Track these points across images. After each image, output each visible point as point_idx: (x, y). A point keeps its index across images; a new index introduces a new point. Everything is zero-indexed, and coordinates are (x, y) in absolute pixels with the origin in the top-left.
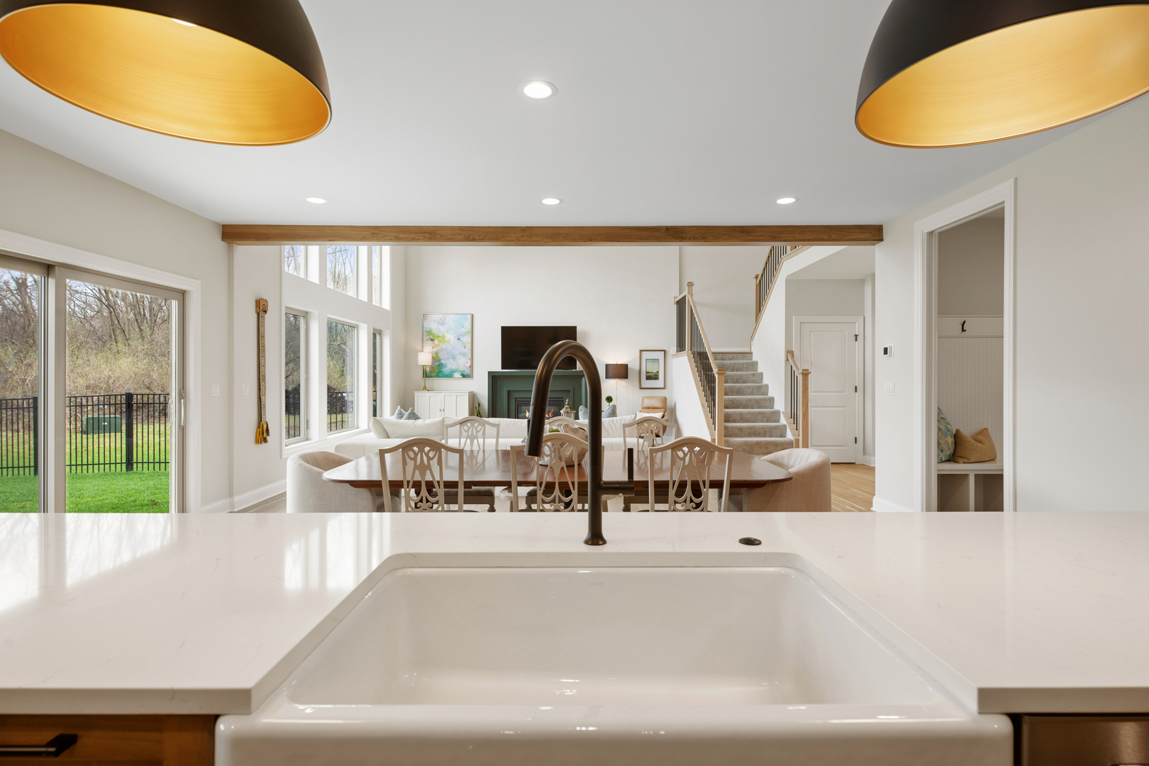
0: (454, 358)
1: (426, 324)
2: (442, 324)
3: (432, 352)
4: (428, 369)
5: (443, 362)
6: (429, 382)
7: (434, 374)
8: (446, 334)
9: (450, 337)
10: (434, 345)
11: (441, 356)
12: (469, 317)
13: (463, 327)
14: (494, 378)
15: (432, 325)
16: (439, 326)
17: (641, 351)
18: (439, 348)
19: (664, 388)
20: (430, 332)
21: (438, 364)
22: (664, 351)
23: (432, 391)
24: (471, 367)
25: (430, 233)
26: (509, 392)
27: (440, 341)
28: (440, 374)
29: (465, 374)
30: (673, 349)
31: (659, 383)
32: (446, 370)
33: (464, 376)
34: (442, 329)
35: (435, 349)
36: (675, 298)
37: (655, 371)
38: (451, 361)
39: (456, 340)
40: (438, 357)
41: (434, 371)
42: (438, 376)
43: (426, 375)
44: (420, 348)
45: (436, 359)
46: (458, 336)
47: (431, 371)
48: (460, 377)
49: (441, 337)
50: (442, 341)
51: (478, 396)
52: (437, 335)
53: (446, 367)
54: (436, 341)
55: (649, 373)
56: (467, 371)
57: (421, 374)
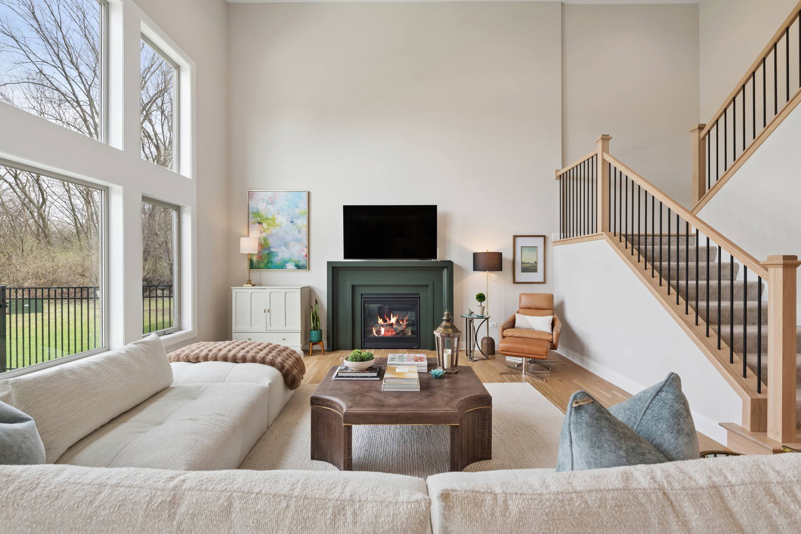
0: (286, 245)
1: (252, 204)
2: (272, 203)
3: (259, 239)
4: (255, 259)
5: (273, 250)
6: (255, 274)
7: (262, 265)
8: (277, 216)
9: (282, 219)
10: (262, 230)
11: (272, 242)
12: (305, 195)
13: (297, 207)
14: (334, 270)
15: (260, 204)
16: (268, 206)
17: (515, 237)
18: (268, 232)
19: (544, 283)
20: (257, 214)
21: (266, 252)
22: (544, 237)
23: (260, 285)
24: (308, 256)
26: (353, 286)
27: (269, 225)
28: (269, 265)
29: (300, 264)
30: (554, 235)
31: (538, 276)
32: (276, 260)
33: (298, 267)
34: (272, 209)
35: (264, 235)
36: (557, 171)
37: (533, 262)
38: (283, 248)
39: (289, 223)
40: (266, 244)
41: (263, 262)
42: (267, 267)
43: (252, 266)
44: (246, 234)
45: (264, 246)
46: (291, 218)
47: (258, 261)
48: (295, 268)
49: (271, 219)
50: (272, 224)
51: (316, 291)
52: (266, 217)
53: (276, 256)
54: (264, 224)
55: (525, 263)
56: (302, 261)
57: (246, 264)
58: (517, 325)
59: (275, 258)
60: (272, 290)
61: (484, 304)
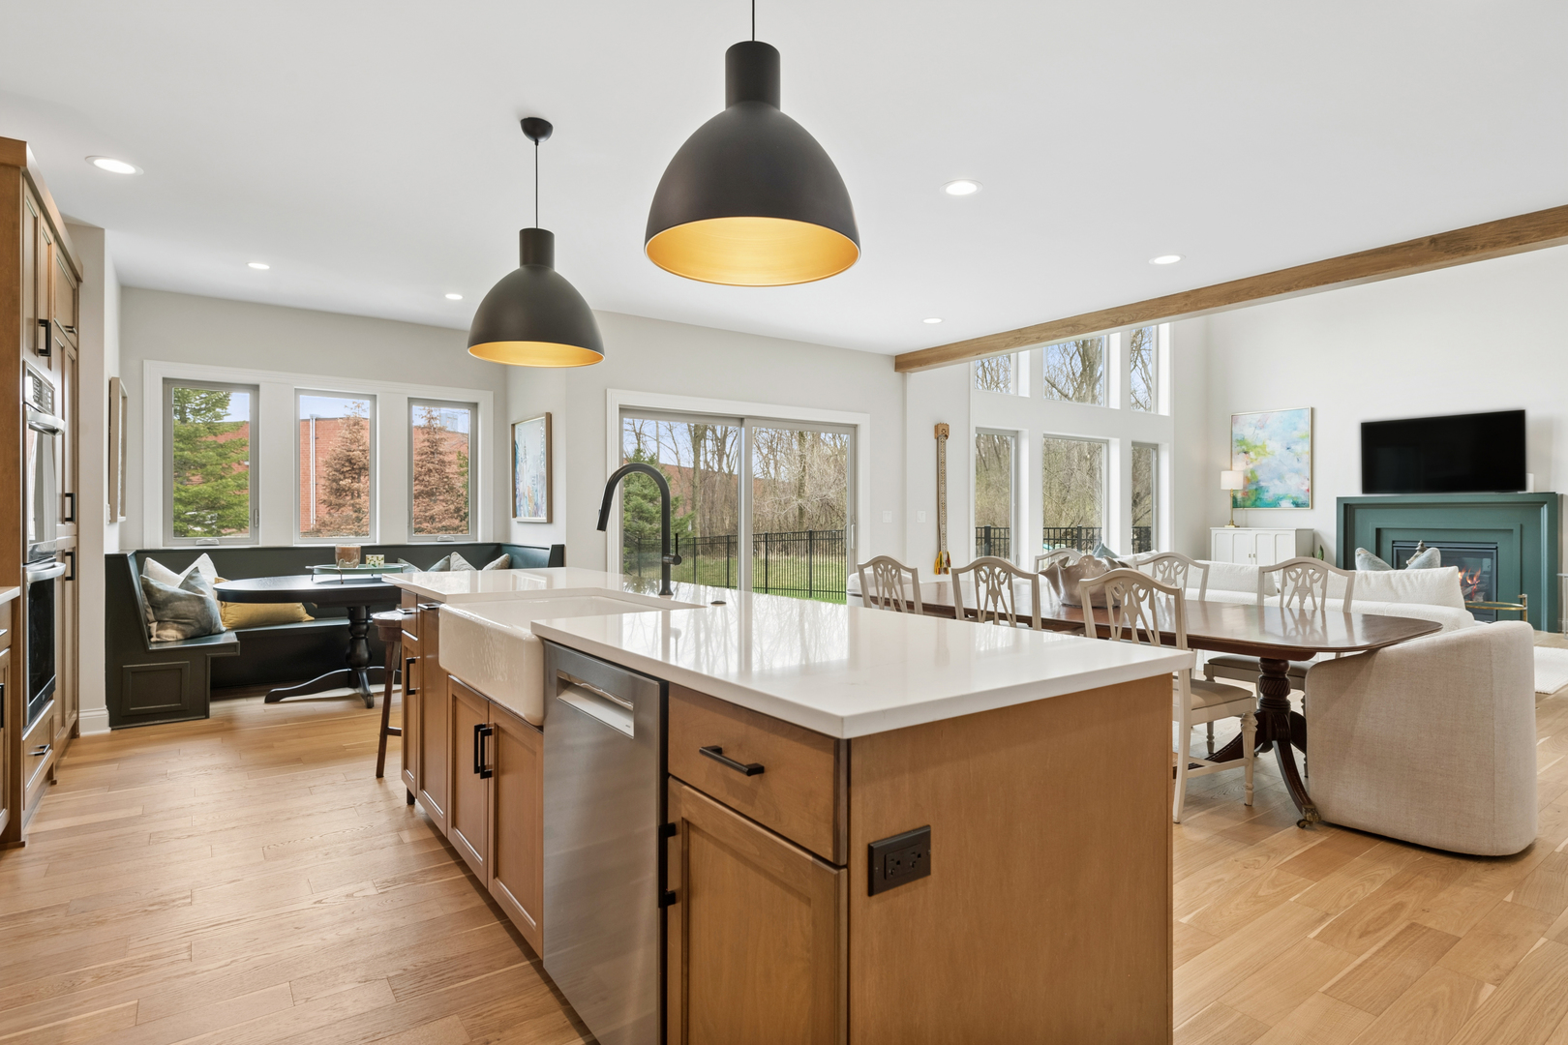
0: (1281, 478)
1: (1237, 430)
2: (1262, 427)
3: (1245, 471)
4: (1239, 496)
5: (1262, 484)
6: (1239, 514)
7: (1249, 503)
8: (1268, 442)
9: (1275, 446)
10: (1249, 460)
11: (1261, 475)
12: (1308, 413)
13: (1295, 429)
14: (1348, 510)
15: (1246, 430)
16: (1257, 432)
18: (1256, 463)
20: (1242, 441)
21: (1254, 487)
23: (1246, 526)
24: (1311, 490)
25: (1073, 326)
26: (1378, 531)
27: (1258, 454)
28: (1258, 503)
29: (1300, 501)
32: (1267, 497)
33: (1297, 505)
34: (1262, 434)
35: (1251, 466)
38: (1277, 482)
39: (1284, 450)
40: (1254, 477)
41: (1249, 499)
42: (1254, 505)
43: (1235, 504)
44: (1228, 465)
45: (1251, 480)
46: (1288, 444)
47: (1243, 498)
48: (1292, 506)
49: (1260, 447)
50: (1262, 452)
51: (1319, 535)
52: (1253, 444)
53: (1267, 491)
54: (1252, 454)
56: (1303, 497)
57: (1229, 502)
59: (1266, 494)
60: (1258, 532)
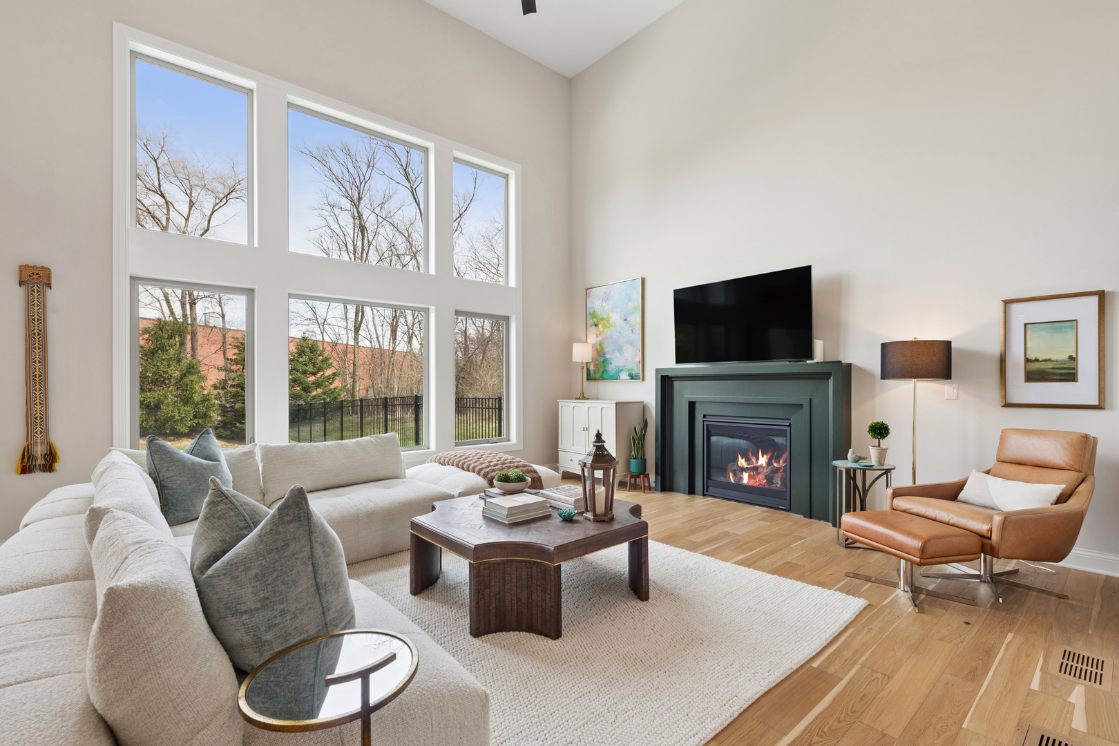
0: (620, 350)
1: (590, 304)
2: (607, 300)
3: (595, 344)
4: (591, 368)
5: (608, 356)
6: (591, 387)
7: (598, 375)
8: (611, 314)
9: (616, 318)
10: (598, 333)
11: (607, 348)
12: (639, 283)
13: (630, 300)
14: (666, 383)
15: (596, 304)
16: (604, 304)
17: (1007, 303)
18: (603, 335)
19: (1099, 406)
20: (594, 315)
21: (602, 359)
22: (1101, 294)
23: (598, 399)
24: (642, 362)
26: (691, 404)
27: (604, 326)
28: (605, 375)
29: (634, 373)
32: (611, 368)
33: (632, 377)
34: (607, 306)
35: (599, 338)
37: (1064, 357)
38: (617, 354)
39: (622, 321)
40: (602, 349)
41: (598, 371)
42: (602, 378)
43: (589, 376)
45: (599, 352)
46: (625, 315)
47: (595, 370)
48: (628, 378)
49: (606, 319)
50: (607, 325)
51: (648, 407)
52: (601, 317)
53: (611, 363)
54: (600, 326)
55: (1036, 360)
56: (635, 368)
57: (583, 374)
58: (962, 496)
59: (610, 366)
60: (590, 405)
61: (885, 442)
